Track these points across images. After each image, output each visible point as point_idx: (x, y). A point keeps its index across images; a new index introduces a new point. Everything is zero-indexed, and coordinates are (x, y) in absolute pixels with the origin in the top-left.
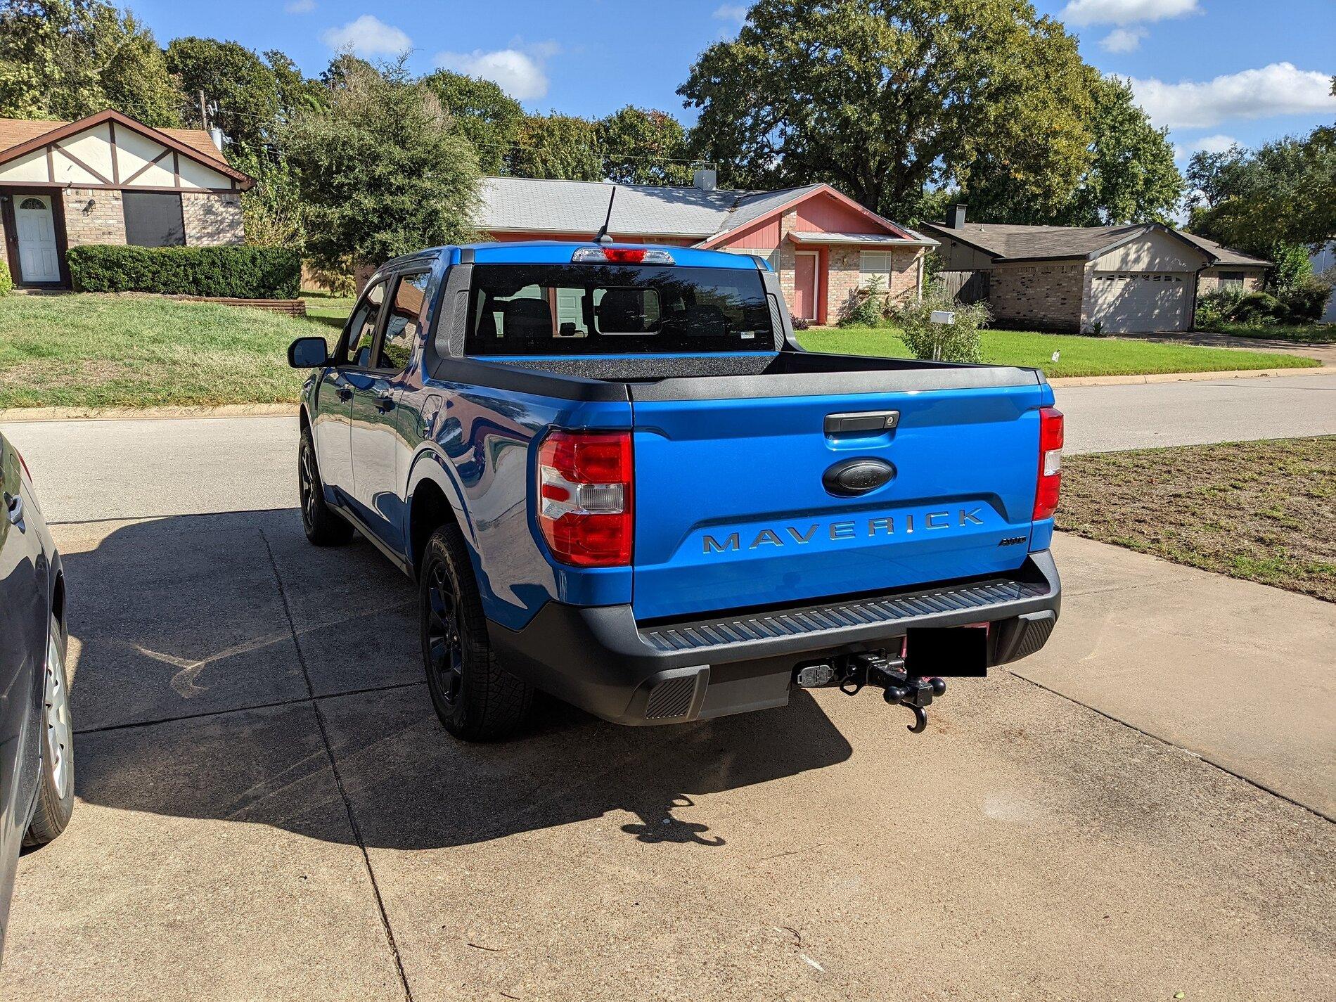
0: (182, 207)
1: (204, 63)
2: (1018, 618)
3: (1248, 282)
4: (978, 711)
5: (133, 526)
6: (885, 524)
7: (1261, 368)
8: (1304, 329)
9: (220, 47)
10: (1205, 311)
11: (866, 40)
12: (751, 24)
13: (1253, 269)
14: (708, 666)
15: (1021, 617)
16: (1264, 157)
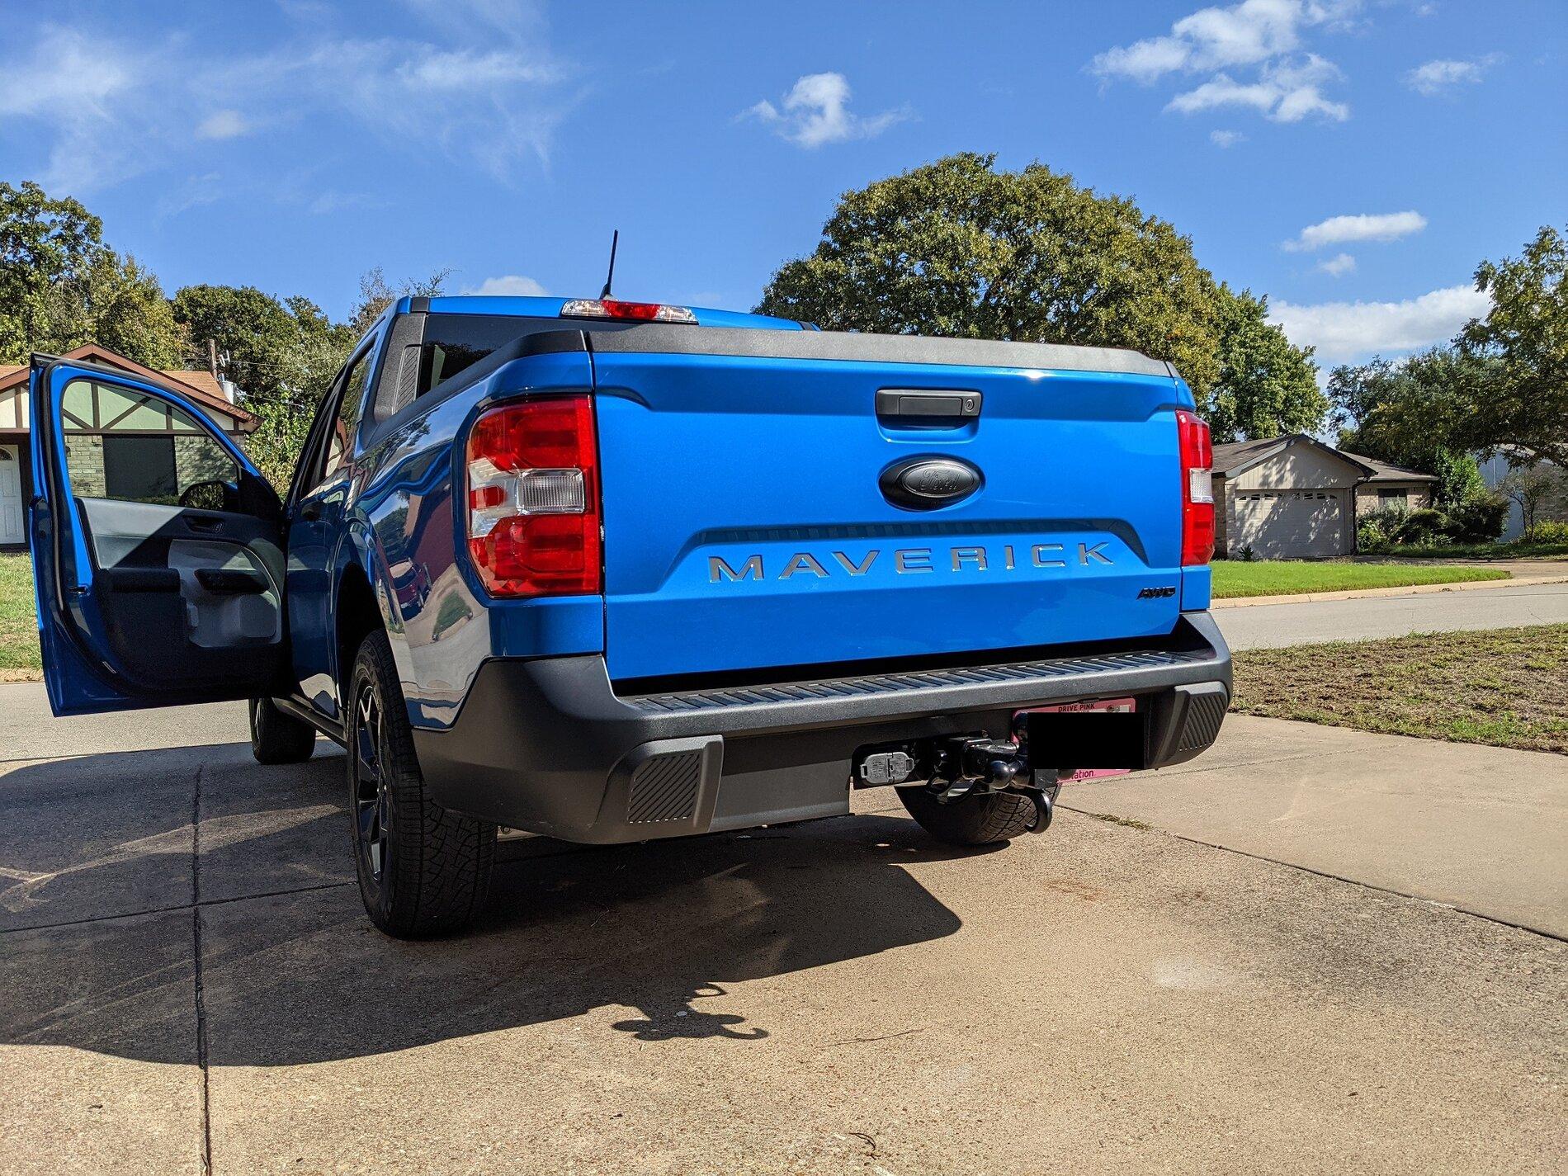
0: (174, 452)
1: (216, 311)
2: (1174, 690)
3: (1412, 499)
4: (1137, 875)
5: (38, 766)
6: (975, 556)
7: (1441, 582)
8: (1484, 547)
9: (236, 294)
10: (1368, 532)
11: (957, 249)
12: (829, 239)
13: (1416, 485)
14: (720, 738)
15: (1179, 688)
16: (1412, 371)
